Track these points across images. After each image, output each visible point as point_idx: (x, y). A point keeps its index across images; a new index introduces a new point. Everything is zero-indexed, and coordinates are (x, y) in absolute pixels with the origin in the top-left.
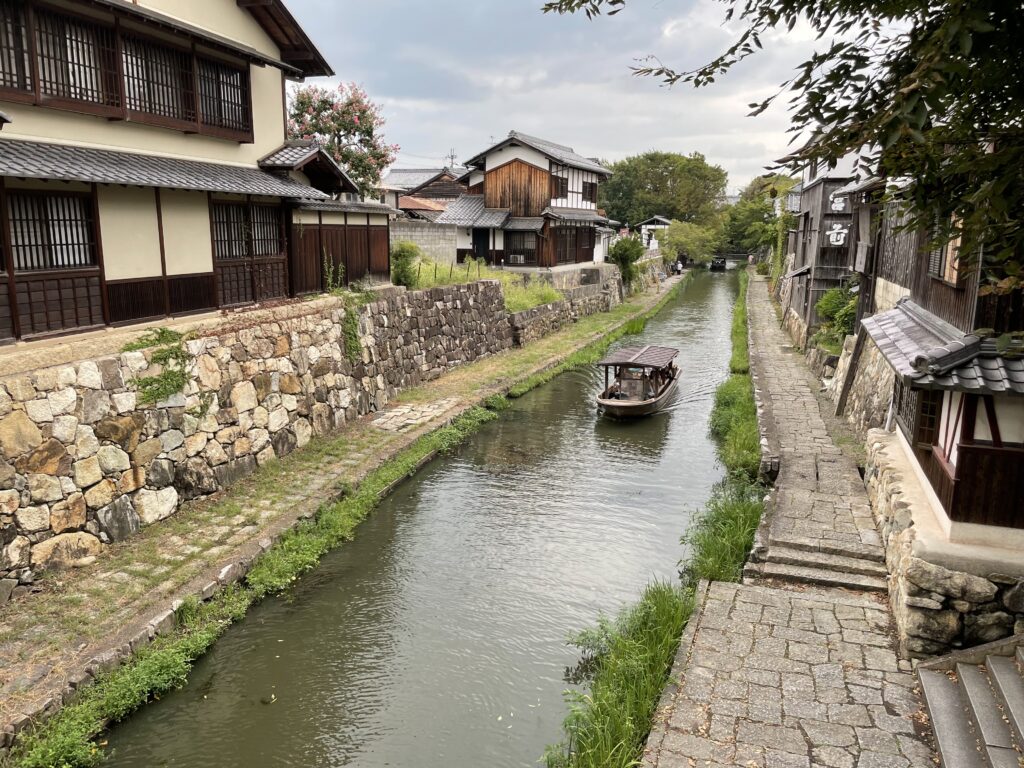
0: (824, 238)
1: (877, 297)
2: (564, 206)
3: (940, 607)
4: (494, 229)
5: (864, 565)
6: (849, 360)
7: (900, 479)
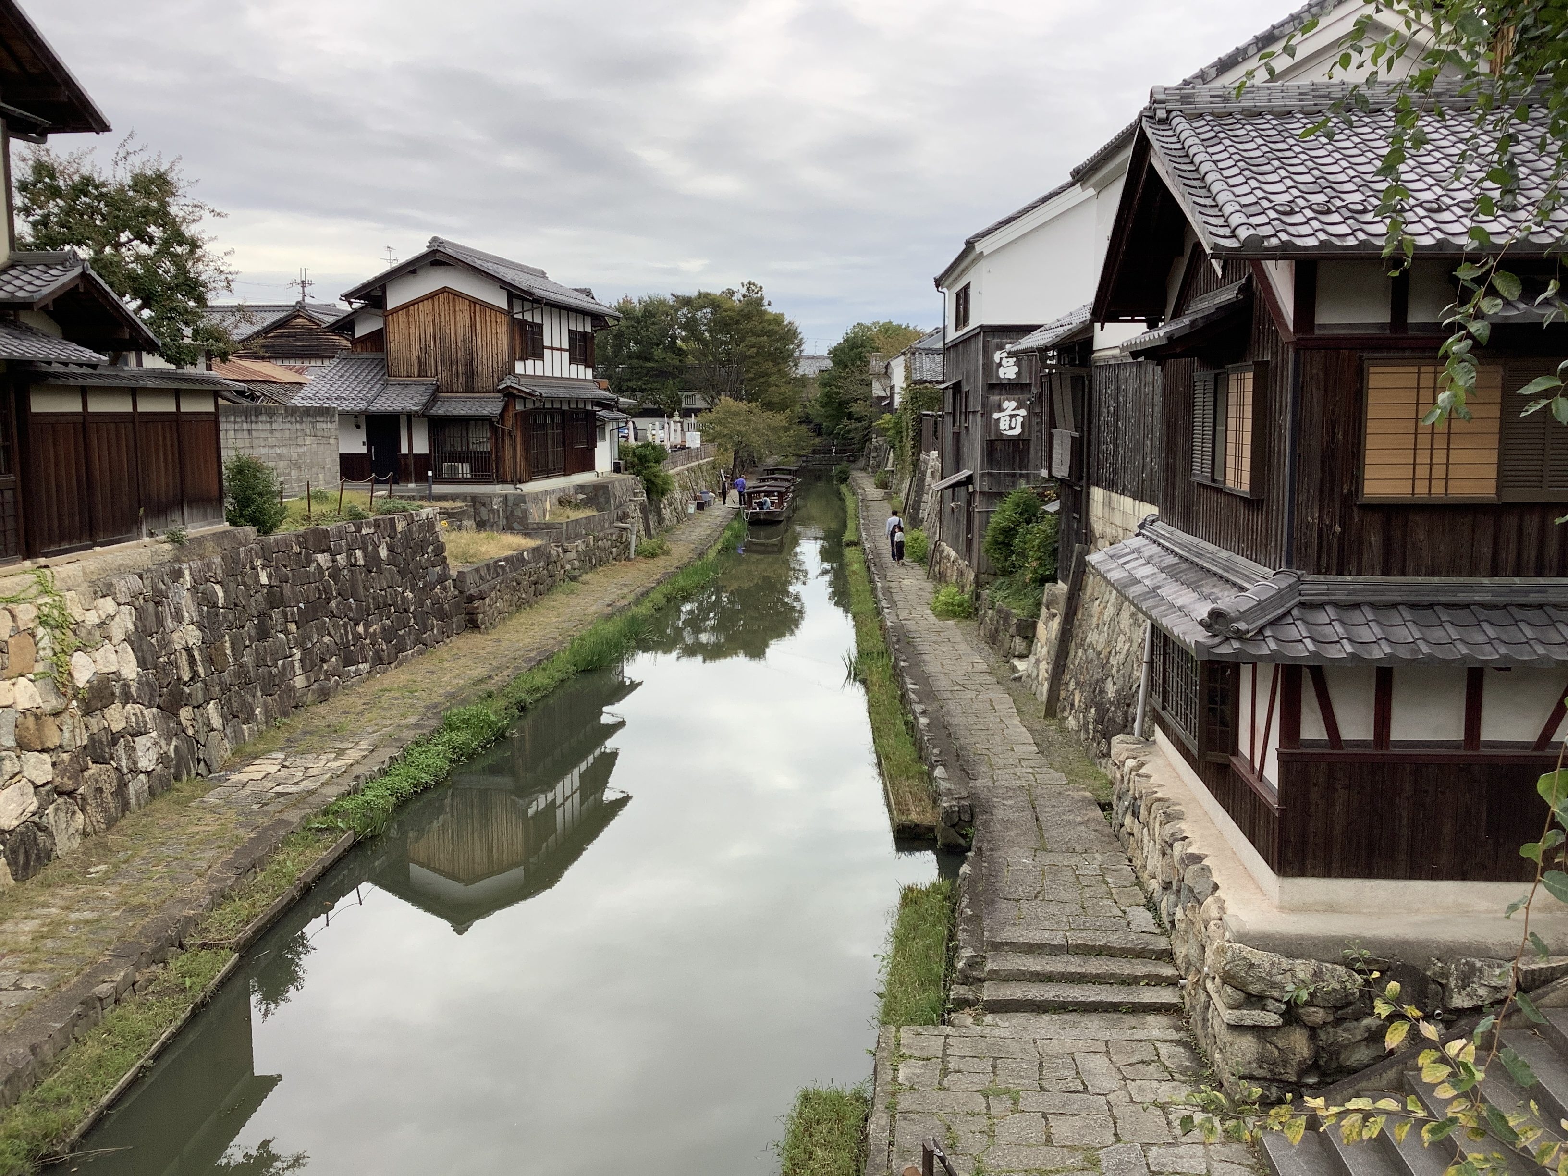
0: (991, 425)
1: (1093, 519)
2: (539, 372)
3: (1280, 1021)
4: (410, 416)
5: (1141, 968)
6: (1056, 624)
7: (1180, 816)
